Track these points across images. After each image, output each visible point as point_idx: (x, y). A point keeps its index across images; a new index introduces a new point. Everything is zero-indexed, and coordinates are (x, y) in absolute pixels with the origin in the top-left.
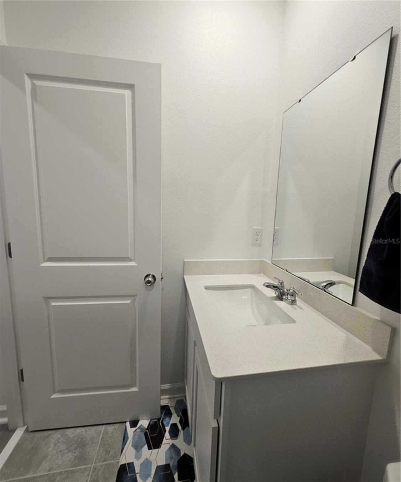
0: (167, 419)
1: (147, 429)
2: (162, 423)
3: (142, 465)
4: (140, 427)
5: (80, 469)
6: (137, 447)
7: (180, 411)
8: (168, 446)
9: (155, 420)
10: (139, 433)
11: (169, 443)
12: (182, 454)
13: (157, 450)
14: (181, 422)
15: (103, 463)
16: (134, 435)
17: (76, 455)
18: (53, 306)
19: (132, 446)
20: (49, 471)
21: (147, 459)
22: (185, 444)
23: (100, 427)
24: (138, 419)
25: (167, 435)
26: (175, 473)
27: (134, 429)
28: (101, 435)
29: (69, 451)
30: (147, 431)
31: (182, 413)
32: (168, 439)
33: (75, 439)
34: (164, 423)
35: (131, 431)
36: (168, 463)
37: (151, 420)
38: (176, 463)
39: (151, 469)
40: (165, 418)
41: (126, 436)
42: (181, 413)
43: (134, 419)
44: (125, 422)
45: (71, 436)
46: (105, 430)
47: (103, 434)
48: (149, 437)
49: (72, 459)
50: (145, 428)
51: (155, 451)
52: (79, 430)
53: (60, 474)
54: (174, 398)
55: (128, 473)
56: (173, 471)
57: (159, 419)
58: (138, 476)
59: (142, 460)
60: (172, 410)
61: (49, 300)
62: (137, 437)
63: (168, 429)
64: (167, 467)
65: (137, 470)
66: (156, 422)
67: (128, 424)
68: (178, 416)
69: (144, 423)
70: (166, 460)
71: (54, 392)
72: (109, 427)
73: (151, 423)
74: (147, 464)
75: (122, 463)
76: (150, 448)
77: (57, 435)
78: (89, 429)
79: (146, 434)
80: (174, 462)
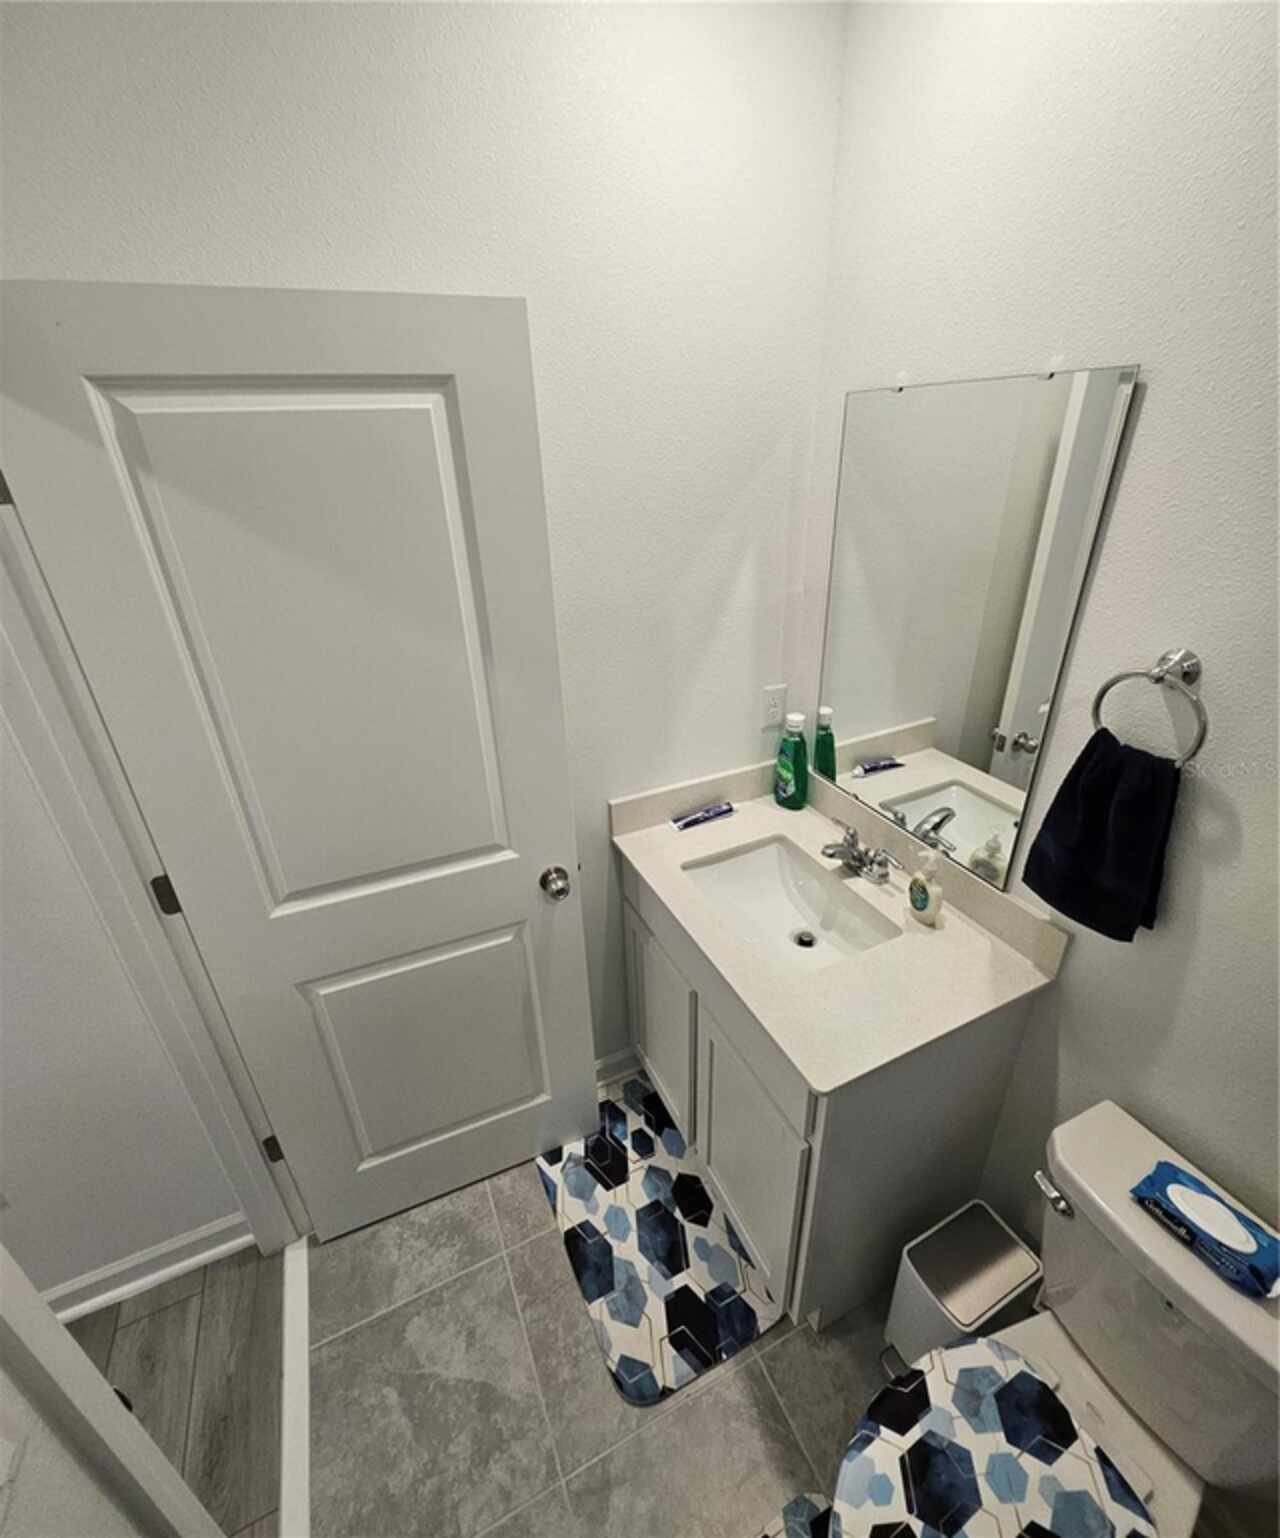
0: (620, 1127)
1: (587, 1156)
2: (612, 1136)
3: (606, 1218)
4: (569, 1159)
5: (482, 1267)
6: (582, 1193)
7: (639, 1102)
8: (642, 1173)
9: (595, 1137)
10: (572, 1171)
11: (642, 1167)
12: (674, 1177)
13: (622, 1187)
14: (648, 1122)
15: (524, 1243)
16: (566, 1177)
17: (458, 1247)
18: (325, 996)
19: (571, 1194)
20: (420, 1290)
21: (611, 1207)
22: (672, 1158)
23: (480, 1186)
24: (556, 1146)
25: (632, 1155)
26: (674, 1210)
27: (560, 1165)
28: (491, 1199)
29: (439, 1246)
30: (588, 1160)
31: (645, 1106)
32: (638, 1161)
33: (438, 1223)
34: (616, 1134)
35: (554, 1172)
36: (653, 1199)
37: (587, 1138)
38: (669, 1195)
39: (627, 1220)
40: (615, 1126)
41: (549, 1183)
42: (641, 1107)
43: (550, 1148)
44: (533, 1159)
45: (426, 1221)
46: (493, 1187)
47: (493, 1196)
48: (599, 1170)
49: (456, 1257)
50: (581, 1157)
51: (621, 1188)
52: (435, 1206)
53: (447, 1287)
54: (616, 1082)
55: (587, 1239)
56: (670, 1209)
57: (603, 1130)
58: (608, 1237)
59: (602, 1211)
60: (622, 1106)
61: (310, 986)
62: (572, 1177)
63: (628, 1143)
64: (655, 1206)
65: (601, 1227)
66: (598, 1139)
67: (541, 1161)
68: (640, 1114)
69: (575, 1148)
70: (649, 1196)
71: (362, 1159)
72: (499, 1179)
73: (589, 1144)
74: (615, 1215)
75: (566, 1229)
76: (608, 1187)
77: (392, 1229)
78: (458, 1197)
79: (588, 1167)
80: (665, 1193)
